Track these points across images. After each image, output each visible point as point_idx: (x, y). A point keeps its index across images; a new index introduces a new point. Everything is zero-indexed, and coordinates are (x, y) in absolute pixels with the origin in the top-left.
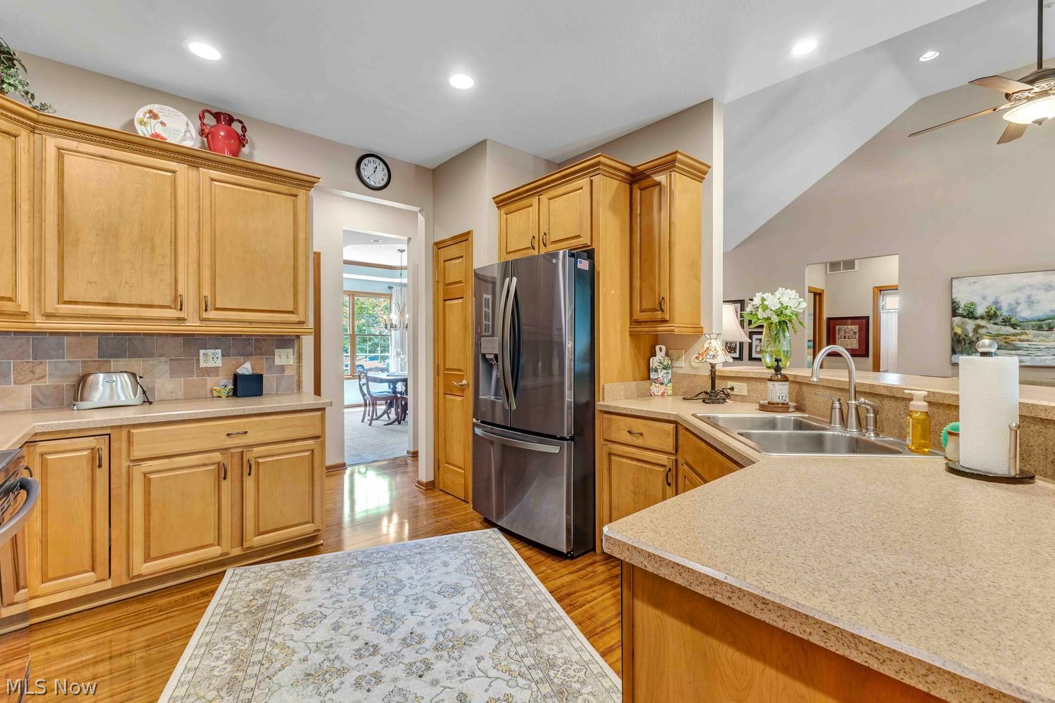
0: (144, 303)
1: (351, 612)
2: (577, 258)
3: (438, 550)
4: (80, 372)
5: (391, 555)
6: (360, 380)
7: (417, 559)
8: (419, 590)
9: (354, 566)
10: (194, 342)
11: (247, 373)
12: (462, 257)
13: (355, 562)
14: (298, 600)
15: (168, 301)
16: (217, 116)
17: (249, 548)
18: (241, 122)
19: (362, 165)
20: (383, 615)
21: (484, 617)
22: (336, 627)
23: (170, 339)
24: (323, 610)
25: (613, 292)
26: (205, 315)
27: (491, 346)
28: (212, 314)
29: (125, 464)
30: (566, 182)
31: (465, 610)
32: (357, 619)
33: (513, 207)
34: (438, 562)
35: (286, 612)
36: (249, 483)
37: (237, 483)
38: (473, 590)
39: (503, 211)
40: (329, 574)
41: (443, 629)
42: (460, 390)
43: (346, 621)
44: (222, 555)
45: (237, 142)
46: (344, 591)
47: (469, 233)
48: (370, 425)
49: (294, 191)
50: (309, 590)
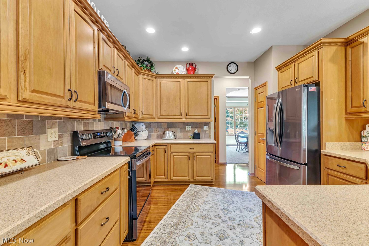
0: (174, 114)
1: (216, 205)
2: (309, 87)
3: (249, 196)
4: (164, 131)
5: (233, 193)
6: (236, 136)
7: (241, 196)
8: (238, 206)
9: (221, 193)
10: (185, 124)
11: (196, 132)
12: (264, 92)
13: (222, 192)
14: (204, 197)
15: (179, 114)
16: (190, 64)
17: (195, 180)
18: (195, 64)
19: (229, 67)
20: (225, 209)
21: (258, 222)
22: (212, 207)
23: (180, 123)
24: (209, 201)
25: (332, 99)
26: (186, 117)
27: (272, 125)
28: (188, 117)
29: (170, 153)
30: (306, 54)
31: (252, 217)
32: (218, 207)
33: (284, 69)
34: (248, 200)
35: (201, 199)
36: (195, 162)
37: (192, 162)
38: (257, 212)
39: (279, 72)
40: (214, 193)
41: (243, 220)
42: (263, 141)
43: (214, 207)
44: (189, 180)
45: (194, 70)
46: (216, 199)
47: (266, 83)
48: (239, 152)
49: (207, 80)
50: (207, 195)
